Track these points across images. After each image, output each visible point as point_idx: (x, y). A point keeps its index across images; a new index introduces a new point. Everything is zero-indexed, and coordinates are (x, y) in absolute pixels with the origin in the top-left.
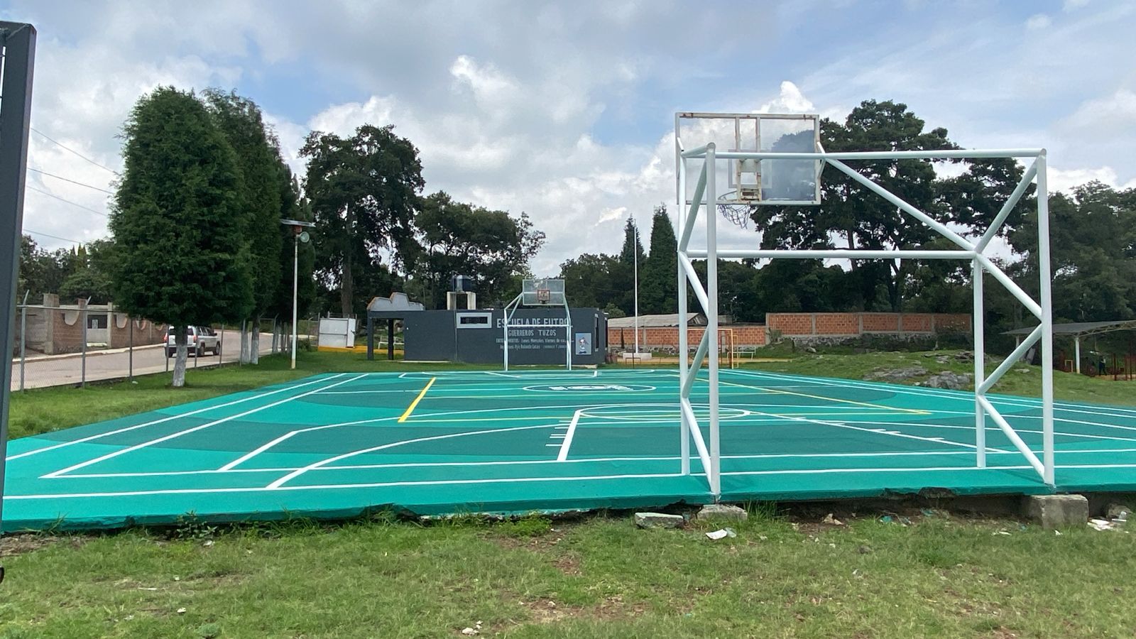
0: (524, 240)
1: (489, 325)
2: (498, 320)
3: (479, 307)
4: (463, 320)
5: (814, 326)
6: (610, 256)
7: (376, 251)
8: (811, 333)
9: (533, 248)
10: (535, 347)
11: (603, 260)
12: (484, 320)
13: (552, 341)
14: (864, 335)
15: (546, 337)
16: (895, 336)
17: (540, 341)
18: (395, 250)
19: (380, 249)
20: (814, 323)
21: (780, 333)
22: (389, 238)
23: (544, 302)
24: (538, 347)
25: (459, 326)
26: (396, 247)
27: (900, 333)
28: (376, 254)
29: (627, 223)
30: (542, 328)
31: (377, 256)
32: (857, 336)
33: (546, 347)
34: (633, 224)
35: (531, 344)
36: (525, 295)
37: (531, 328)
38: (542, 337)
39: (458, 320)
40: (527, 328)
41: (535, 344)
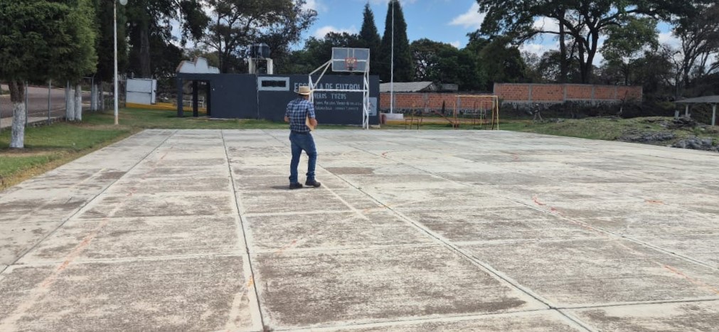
0: (298, 16)
1: (287, 88)
2: (295, 84)
3: (276, 73)
4: (265, 84)
5: (530, 94)
6: (350, 35)
7: (168, 22)
8: (527, 99)
9: (307, 23)
10: (327, 108)
11: (345, 37)
12: (282, 84)
13: (342, 103)
14: (567, 102)
15: (337, 100)
16: (588, 102)
17: (332, 103)
18: (184, 21)
19: (171, 20)
20: (530, 91)
21: (503, 100)
22: (178, 11)
23: (351, 68)
24: (331, 109)
25: (260, 88)
26: (185, 18)
27: (593, 100)
28: (167, 24)
29: (365, 8)
30: (335, 92)
31: (168, 26)
32: (561, 102)
33: (338, 108)
34: (369, 9)
35: (324, 106)
36: (334, 62)
37: (324, 92)
38: (335, 100)
39: (260, 83)
40: (322, 92)
41: (328, 106)
